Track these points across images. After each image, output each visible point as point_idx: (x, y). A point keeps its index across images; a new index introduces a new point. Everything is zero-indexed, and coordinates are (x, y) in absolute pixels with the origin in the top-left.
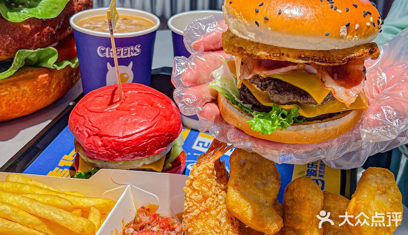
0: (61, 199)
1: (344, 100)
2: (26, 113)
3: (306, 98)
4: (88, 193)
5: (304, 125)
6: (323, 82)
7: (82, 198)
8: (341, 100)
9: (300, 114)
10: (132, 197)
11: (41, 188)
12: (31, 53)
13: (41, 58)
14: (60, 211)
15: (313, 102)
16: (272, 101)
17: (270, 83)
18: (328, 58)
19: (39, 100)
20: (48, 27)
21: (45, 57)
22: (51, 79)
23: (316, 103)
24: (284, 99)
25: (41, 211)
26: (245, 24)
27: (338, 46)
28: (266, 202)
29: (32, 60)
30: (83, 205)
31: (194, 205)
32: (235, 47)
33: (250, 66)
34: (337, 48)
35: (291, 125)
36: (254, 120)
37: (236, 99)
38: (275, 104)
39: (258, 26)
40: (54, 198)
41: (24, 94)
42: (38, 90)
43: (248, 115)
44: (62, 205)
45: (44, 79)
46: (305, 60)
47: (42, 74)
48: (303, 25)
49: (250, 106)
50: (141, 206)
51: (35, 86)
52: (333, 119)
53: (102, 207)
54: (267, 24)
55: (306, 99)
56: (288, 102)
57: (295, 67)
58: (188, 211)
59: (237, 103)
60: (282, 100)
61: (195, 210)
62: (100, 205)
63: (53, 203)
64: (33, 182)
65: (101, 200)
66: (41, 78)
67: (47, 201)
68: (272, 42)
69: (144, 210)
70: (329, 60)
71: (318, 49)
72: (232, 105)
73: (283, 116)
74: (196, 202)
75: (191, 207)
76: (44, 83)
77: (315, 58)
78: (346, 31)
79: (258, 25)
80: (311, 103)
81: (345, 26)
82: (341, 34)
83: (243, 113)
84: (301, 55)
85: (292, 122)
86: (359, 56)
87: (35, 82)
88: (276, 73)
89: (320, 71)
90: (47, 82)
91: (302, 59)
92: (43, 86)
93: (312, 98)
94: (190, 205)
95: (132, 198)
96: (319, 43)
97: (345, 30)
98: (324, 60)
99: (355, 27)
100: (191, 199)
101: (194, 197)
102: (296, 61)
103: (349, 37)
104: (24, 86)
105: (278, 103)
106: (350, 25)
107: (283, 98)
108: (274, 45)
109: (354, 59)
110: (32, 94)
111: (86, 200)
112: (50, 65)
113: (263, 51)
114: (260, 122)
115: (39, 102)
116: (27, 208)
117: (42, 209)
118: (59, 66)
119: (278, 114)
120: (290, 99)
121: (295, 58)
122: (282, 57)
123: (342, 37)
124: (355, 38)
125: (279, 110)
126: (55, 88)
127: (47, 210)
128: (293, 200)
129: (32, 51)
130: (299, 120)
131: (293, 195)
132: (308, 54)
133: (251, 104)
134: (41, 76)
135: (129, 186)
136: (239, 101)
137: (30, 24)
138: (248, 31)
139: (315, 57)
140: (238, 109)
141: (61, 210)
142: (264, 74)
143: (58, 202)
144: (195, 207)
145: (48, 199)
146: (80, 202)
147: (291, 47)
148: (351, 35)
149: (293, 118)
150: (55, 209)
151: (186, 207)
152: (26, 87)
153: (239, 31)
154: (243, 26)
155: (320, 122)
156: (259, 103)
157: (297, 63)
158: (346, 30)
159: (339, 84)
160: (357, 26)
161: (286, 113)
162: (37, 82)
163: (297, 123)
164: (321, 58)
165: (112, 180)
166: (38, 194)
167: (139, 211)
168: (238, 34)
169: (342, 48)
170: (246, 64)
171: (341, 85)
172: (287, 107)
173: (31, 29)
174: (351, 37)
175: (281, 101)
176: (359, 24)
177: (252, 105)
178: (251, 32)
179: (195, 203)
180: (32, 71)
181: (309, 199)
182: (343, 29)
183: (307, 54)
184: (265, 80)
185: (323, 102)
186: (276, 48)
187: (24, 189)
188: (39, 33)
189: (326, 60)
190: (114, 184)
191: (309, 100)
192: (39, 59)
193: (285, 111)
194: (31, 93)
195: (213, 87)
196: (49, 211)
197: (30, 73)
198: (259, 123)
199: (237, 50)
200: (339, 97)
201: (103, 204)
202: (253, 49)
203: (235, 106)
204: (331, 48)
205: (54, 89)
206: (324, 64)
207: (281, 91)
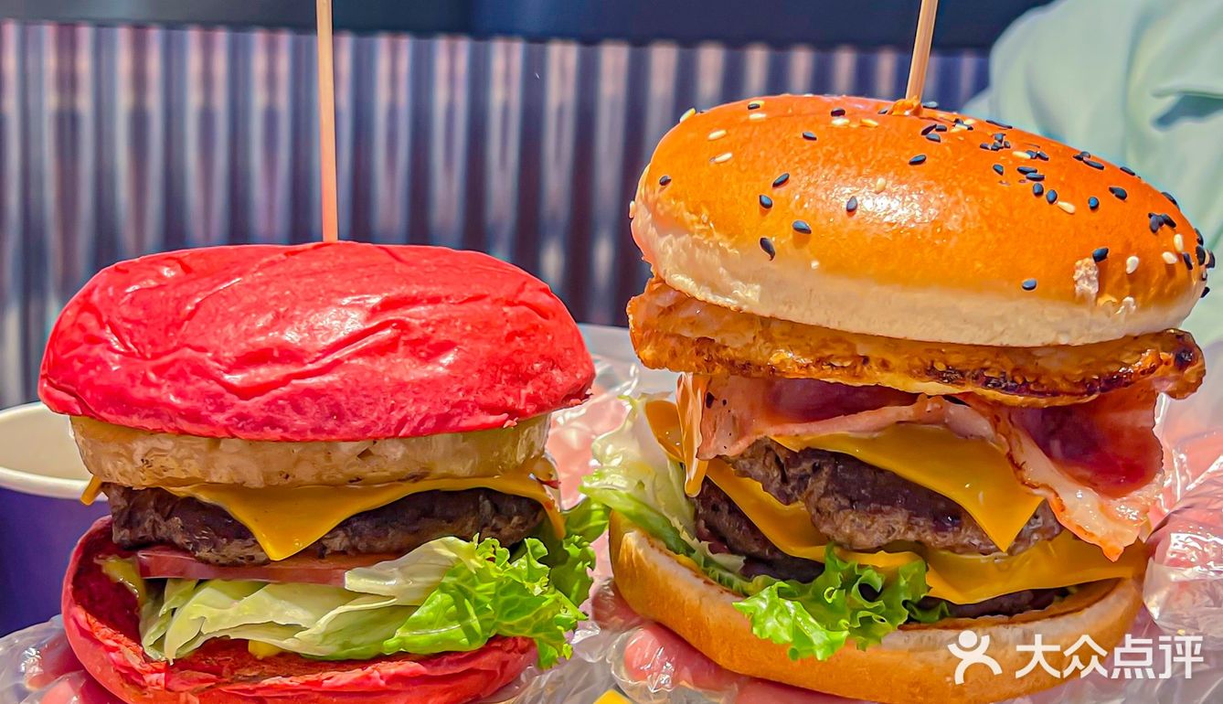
1: (1098, 533)
3: (954, 525)
5: (944, 631)
6: (1018, 467)
8: (1086, 533)
9: (930, 588)
15: (976, 542)
16: (824, 540)
17: (816, 469)
18: (1031, 375)
23: (987, 549)
24: (871, 529)
26: (723, 253)
27: (1067, 332)
32: (681, 338)
33: (739, 406)
34: (1063, 340)
35: (900, 628)
36: (763, 599)
37: (685, 536)
38: (837, 550)
39: (772, 257)
43: (733, 594)
46: (950, 381)
48: (940, 250)
49: (738, 561)
52: (1052, 613)
54: (806, 250)
55: (956, 529)
56: (885, 542)
57: (907, 412)
59: (689, 551)
60: (864, 533)
68: (826, 313)
70: (1036, 382)
71: (996, 343)
72: (669, 555)
73: (869, 592)
77: (986, 374)
78: (1094, 278)
79: (772, 254)
80: (968, 548)
81: (1092, 260)
82: (1077, 288)
83: (712, 584)
84: (933, 362)
85: (900, 616)
86: (1143, 373)
88: (840, 433)
89: (1001, 424)
91: (939, 377)
93: (976, 527)
96: (1002, 319)
97: (1091, 272)
98: (1020, 383)
99: (1124, 264)
102: (915, 386)
103: (1107, 299)
105: (850, 548)
106: (1108, 255)
107: (868, 527)
108: (833, 326)
109: (1127, 384)
113: (791, 348)
114: (785, 611)
119: (846, 585)
120: (894, 530)
121: (910, 372)
122: (862, 368)
123: (1083, 299)
124: (1128, 305)
125: (852, 569)
130: (926, 612)
132: (958, 361)
133: (739, 553)
136: (694, 543)
138: (735, 276)
139: (986, 369)
140: (691, 569)
142: (793, 435)
147: (896, 331)
148: (1111, 294)
149: (905, 603)
153: (699, 281)
154: (715, 259)
155: (1006, 624)
156: (775, 549)
157: (917, 395)
158: (1093, 272)
159: (1074, 478)
160: (1132, 262)
161: (878, 583)
163: (919, 622)
164: (1009, 373)
168: (697, 290)
169: (1079, 342)
170: (725, 402)
171: (1081, 481)
172: (882, 560)
174: (1114, 300)
175: (862, 539)
176: (1138, 256)
177: (745, 558)
178: (745, 280)
182: (1083, 268)
183: (955, 360)
184: (795, 458)
185: (1015, 546)
186: (839, 337)
189: (1025, 382)
191: (966, 537)
193: (875, 574)
195: (596, 492)
198: (781, 612)
199: (691, 350)
200: (1078, 522)
202: (751, 341)
203: (683, 558)
204: (1043, 341)
206: (1018, 399)
207: (862, 499)
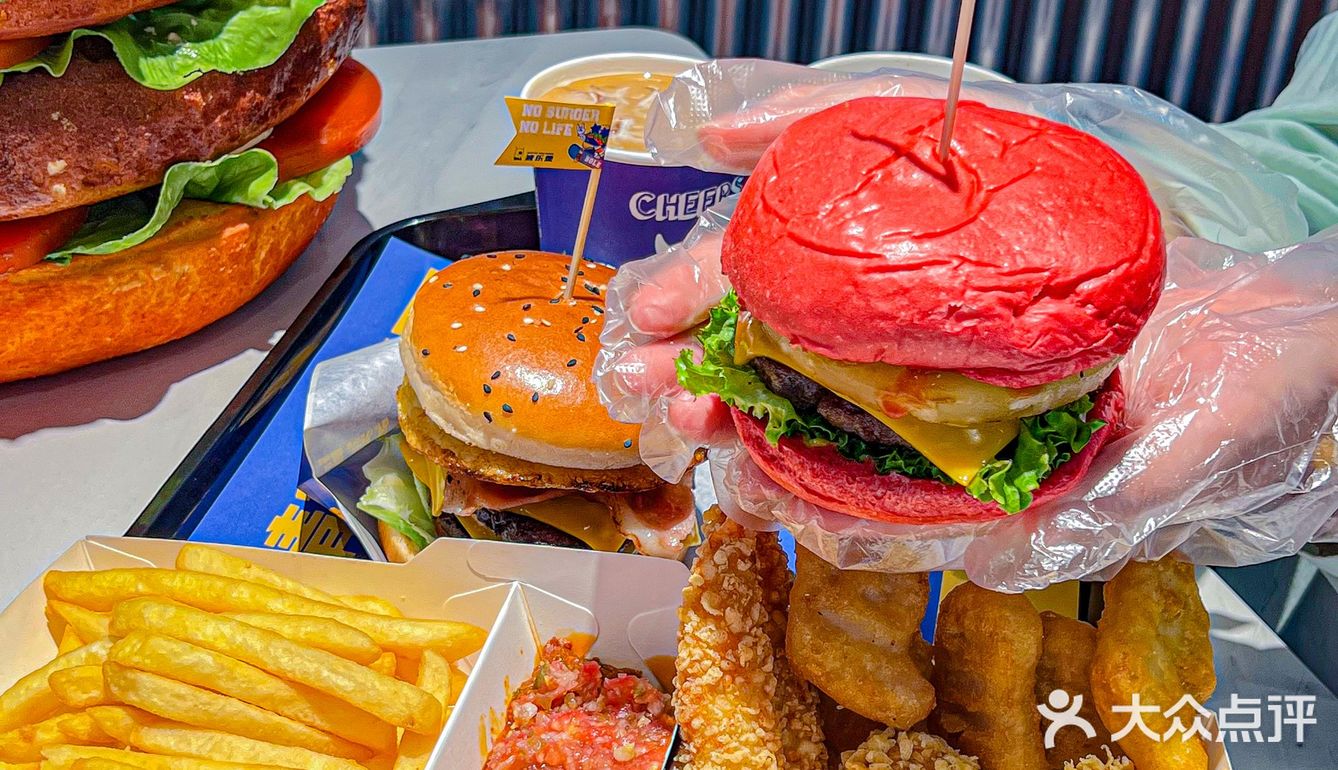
0: (343, 631)
2: (186, 333)
4: (403, 600)
7: (395, 621)
10: (524, 615)
11: (281, 593)
12: (204, 171)
13: (228, 176)
14: (345, 667)
19: (222, 296)
20: (249, 94)
21: (239, 174)
22: (257, 237)
25: (294, 666)
26: (462, 411)
28: (893, 644)
29: (203, 184)
30: (399, 641)
31: (706, 656)
39: (490, 421)
40: (326, 627)
41: (183, 285)
42: (222, 269)
44: (346, 644)
45: (236, 239)
47: (234, 224)
50: (551, 638)
51: (213, 261)
53: (449, 645)
54: (510, 421)
58: (690, 671)
61: (710, 671)
62: (443, 640)
63: (321, 640)
64: (255, 572)
65: (446, 628)
66: (229, 237)
67: (306, 634)
69: (559, 648)
74: (709, 647)
75: (699, 661)
76: (238, 250)
87: (213, 249)
88: (521, 505)
90: (245, 246)
92: (235, 258)
94: (696, 657)
95: (526, 618)
100: (699, 639)
101: (705, 634)
104: (184, 262)
110: (205, 282)
111: (406, 628)
112: (255, 199)
113: (500, 468)
115: (221, 303)
116: (258, 658)
117: (297, 660)
118: (276, 199)
126: (265, 259)
127: (309, 661)
128: (962, 635)
129: (208, 164)
131: (963, 622)
134: (229, 232)
135: (515, 584)
137: (202, 88)
138: (469, 426)
141: (350, 664)
143: (336, 637)
144: (709, 663)
145: (309, 629)
146: (391, 633)
150: (333, 659)
151: (684, 660)
152: (186, 266)
154: (457, 413)
162: (217, 249)
165: (472, 570)
166: (280, 615)
167: (544, 654)
173: (204, 104)
178: (475, 430)
179: (708, 651)
180: (203, 218)
181: (1004, 639)
187: (234, 595)
188: (225, 114)
190: (476, 577)
192: (221, 180)
194: (202, 281)
196: (316, 665)
197: (198, 225)
201: (451, 638)
205: (264, 263)
